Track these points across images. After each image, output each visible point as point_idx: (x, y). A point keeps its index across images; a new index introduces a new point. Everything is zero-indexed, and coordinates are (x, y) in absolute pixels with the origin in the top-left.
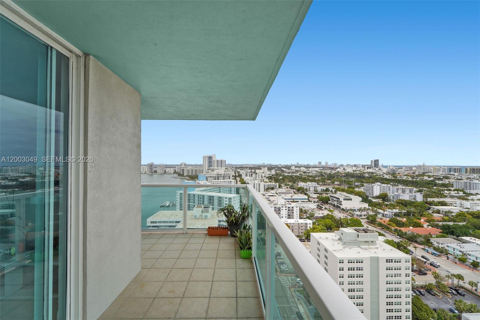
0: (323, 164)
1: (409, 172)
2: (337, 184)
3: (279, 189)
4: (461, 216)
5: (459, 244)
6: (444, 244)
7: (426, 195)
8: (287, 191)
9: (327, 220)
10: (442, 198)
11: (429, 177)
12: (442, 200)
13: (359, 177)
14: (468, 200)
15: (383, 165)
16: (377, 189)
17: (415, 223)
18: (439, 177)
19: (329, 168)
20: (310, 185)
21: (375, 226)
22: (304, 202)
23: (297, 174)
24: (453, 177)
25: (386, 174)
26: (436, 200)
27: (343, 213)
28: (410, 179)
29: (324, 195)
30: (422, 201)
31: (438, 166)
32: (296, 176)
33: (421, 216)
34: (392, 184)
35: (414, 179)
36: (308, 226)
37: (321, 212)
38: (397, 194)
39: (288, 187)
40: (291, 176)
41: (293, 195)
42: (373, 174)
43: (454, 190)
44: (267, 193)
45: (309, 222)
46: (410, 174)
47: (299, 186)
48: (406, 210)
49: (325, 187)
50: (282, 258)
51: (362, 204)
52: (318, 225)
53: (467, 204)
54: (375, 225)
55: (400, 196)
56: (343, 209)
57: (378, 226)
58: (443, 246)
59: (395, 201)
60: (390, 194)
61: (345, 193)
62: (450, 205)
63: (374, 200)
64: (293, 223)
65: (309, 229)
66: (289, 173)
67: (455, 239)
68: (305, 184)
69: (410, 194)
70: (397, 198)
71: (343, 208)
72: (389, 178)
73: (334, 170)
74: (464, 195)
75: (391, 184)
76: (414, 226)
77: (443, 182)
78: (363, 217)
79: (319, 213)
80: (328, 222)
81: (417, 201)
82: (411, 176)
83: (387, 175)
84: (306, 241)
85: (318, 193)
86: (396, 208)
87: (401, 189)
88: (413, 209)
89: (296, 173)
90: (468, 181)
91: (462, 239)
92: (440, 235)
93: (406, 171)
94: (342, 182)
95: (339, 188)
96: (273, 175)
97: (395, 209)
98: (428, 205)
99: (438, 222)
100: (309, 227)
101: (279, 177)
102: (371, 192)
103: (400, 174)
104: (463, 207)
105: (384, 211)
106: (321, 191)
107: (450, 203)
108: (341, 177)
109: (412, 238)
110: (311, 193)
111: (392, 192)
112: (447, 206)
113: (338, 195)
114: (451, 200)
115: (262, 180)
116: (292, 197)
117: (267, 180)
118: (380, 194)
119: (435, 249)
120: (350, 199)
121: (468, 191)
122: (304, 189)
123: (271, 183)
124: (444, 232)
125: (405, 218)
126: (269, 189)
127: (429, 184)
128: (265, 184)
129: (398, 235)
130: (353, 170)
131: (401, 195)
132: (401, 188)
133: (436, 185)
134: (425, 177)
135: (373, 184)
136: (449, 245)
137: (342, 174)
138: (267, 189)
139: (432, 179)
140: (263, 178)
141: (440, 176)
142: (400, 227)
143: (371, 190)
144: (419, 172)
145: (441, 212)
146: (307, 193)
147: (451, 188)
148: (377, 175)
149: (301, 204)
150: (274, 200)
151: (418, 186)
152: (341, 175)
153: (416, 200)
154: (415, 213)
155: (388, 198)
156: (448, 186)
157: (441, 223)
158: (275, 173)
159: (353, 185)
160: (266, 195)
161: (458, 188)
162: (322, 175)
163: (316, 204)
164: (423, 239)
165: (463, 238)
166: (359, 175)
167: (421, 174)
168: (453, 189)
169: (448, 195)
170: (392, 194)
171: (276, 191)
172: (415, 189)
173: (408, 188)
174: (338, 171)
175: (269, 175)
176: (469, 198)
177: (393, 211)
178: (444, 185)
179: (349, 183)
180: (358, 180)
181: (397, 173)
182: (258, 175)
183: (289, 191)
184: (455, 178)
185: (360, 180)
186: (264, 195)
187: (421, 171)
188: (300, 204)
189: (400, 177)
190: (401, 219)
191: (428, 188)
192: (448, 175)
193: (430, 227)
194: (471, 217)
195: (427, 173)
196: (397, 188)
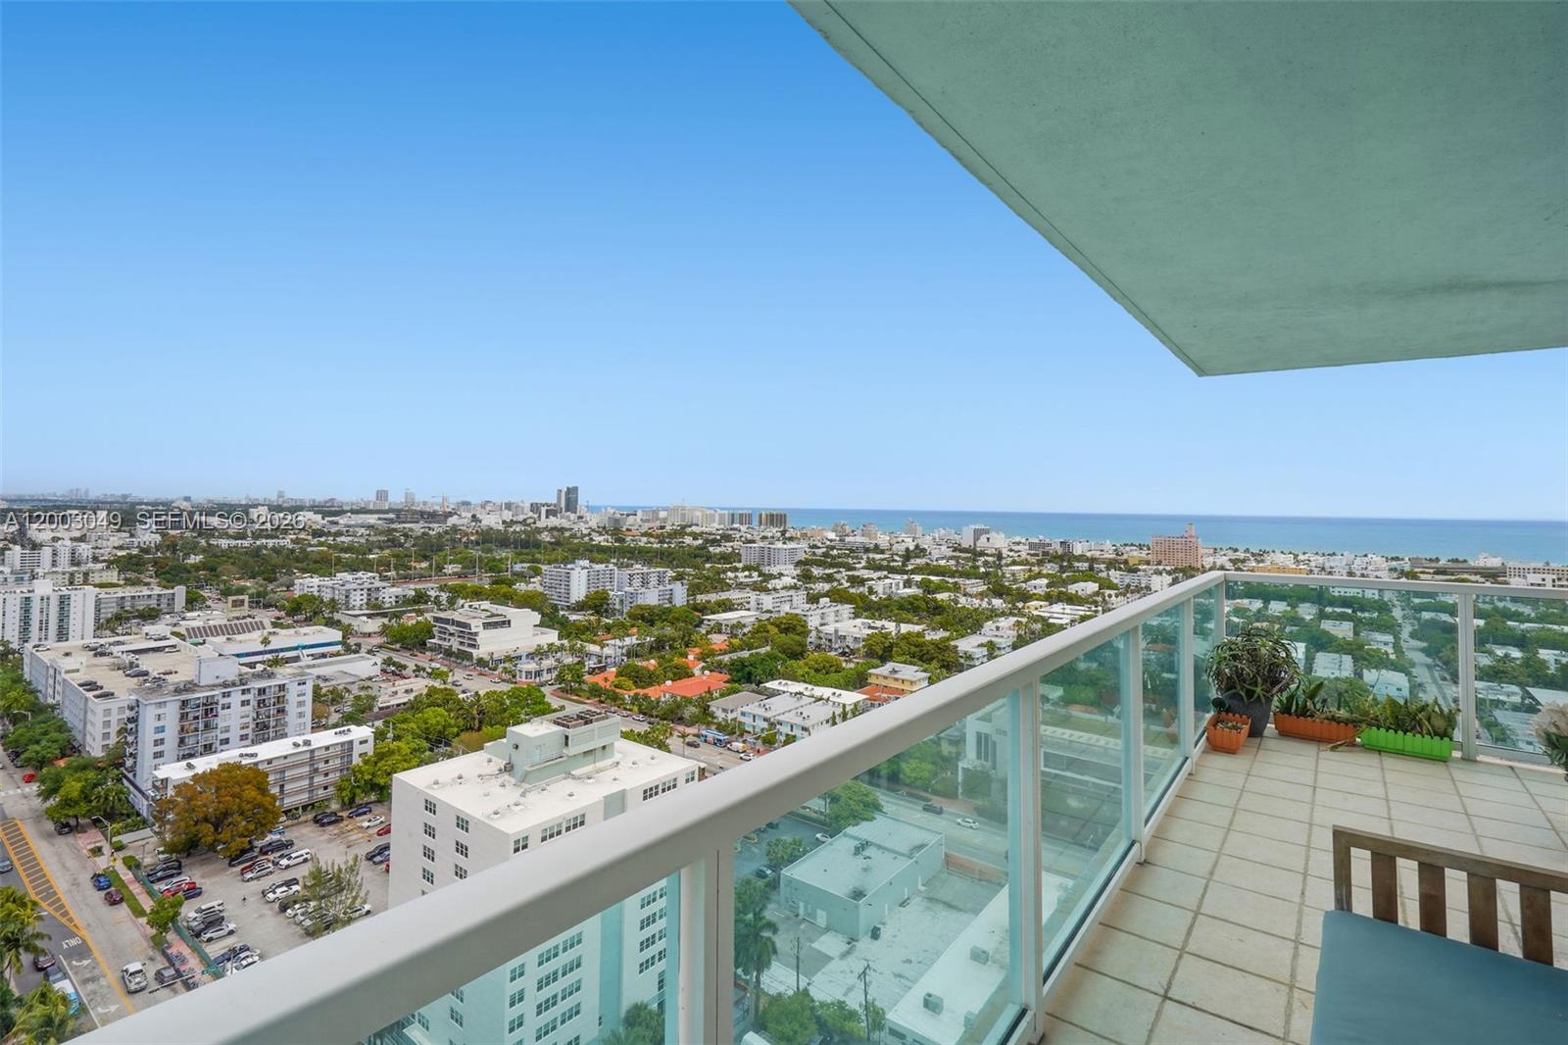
0: (396, 499)
1: (651, 525)
2: (455, 574)
3: (189, 615)
4: (760, 631)
5: (762, 703)
6: (737, 709)
7: (693, 586)
8: (238, 618)
9: (429, 712)
10: (723, 591)
11: (695, 536)
12: (724, 596)
13: (526, 544)
14: (767, 590)
15: (590, 504)
16: (579, 581)
17: (677, 669)
18: (713, 537)
19: (422, 513)
20: (352, 585)
21: (581, 699)
22: (324, 656)
23: (282, 542)
24: (738, 536)
25: (598, 532)
26: (713, 597)
27: (481, 674)
28: (655, 546)
29: (410, 620)
30: (686, 603)
31: (709, 508)
32: (276, 550)
33: (688, 645)
34: (615, 561)
35: (666, 545)
36: (357, 749)
37: (401, 685)
38: (631, 589)
39: (243, 601)
40: (256, 552)
41: (270, 633)
42: (563, 533)
43: (743, 570)
44: (117, 639)
45: (361, 732)
46: (655, 531)
47: (297, 593)
48: (653, 636)
49: (412, 586)
50: (231, 933)
51: (542, 633)
52: (397, 738)
53: (768, 601)
54: (580, 696)
55: (640, 596)
56: (481, 662)
57: (588, 698)
58: (734, 716)
59: (625, 611)
60: (614, 594)
61: (486, 605)
62: (739, 607)
63: (573, 617)
64: (285, 757)
65: (361, 764)
66: (241, 536)
67: (753, 691)
68: (327, 582)
69: (661, 588)
70: (631, 603)
71: (481, 656)
72: (606, 544)
73: (438, 522)
74: (760, 579)
75: (612, 561)
76: (674, 676)
77: (722, 549)
78: (546, 677)
79: (394, 689)
80: (435, 716)
81: (676, 605)
82: (657, 537)
83: (601, 534)
84: (345, 814)
85: (384, 615)
86: (629, 632)
87: (638, 574)
88: (669, 631)
89: (278, 538)
90: (765, 544)
91: (766, 689)
92: (727, 689)
93: (648, 521)
94: (469, 566)
95: (464, 587)
96: (145, 551)
97: (628, 636)
98: (699, 614)
99: (722, 655)
100: (360, 755)
101: (187, 555)
102: (563, 591)
103: (630, 530)
104: (762, 609)
105: (602, 648)
106: (397, 602)
107: (738, 601)
108: (466, 547)
109: (672, 711)
110: (355, 616)
111: (618, 586)
112: (731, 610)
113: (465, 611)
114: (740, 597)
115: (79, 578)
116: (266, 641)
117: (112, 576)
118: (587, 597)
119: (720, 728)
120: (504, 623)
121: (766, 570)
122: (322, 601)
123: (138, 588)
124: (735, 678)
125: (653, 658)
126: (128, 619)
127: (696, 556)
128: (103, 593)
129: (641, 712)
130: (504, 522)
131: (639, 591)
132: (638, 571)
133: (709, 558)
134: (686, 537)
135: (569, 566)
136: (745, 709)
137: (466, 534)
138: (115, 621)
139: (700, 542)
140: (83, 568)
141: (715, 535)
142: (643, 688)
143: (563, 586)
144: (673, 525)
145: (724, 627)
146: (337, 616)
147: (738, 565)
148: (574, 536)
149: (314, 666)
150: (167, 669)
151: (675, 563)
152: (464, 540)
153: (673, 604)
154: (674, 640)
155: (608, 604)
156: (732, 560)
157: (726, 658)
158: (158, 538)
159: (509, 573)
160: (115, 650)
161: (748, 563)
162: (393, 543)
163: (379, 659)
164: (695, 708)
165: (768, 685)
166: (523, 536)
167: (678, 529)
168: (741, 565)
169: (733, 584)
170: (619, 593)
171: (175, 625)
172: (670, 573)
173: (655, 570)
174: (454, 525)
175: (121, 548)
176: (770, 586)
177: (625, 643)
178: (725, 558)
179: (493, 567)
180: (521, 554)
181: (624, 529)
182: (46, 552)
183: (249, 620)
184: (743, 539)
185: (527, 554)
186: (103, 654)
187: (678, 522)
188: (309, 667)
189: (633, 541)
190: (644, 664)
191: (695, 567)
192: (731, 532)
193: (707, 672)
194: (776, 630)
195: (690, 526)
196: (629, 572)
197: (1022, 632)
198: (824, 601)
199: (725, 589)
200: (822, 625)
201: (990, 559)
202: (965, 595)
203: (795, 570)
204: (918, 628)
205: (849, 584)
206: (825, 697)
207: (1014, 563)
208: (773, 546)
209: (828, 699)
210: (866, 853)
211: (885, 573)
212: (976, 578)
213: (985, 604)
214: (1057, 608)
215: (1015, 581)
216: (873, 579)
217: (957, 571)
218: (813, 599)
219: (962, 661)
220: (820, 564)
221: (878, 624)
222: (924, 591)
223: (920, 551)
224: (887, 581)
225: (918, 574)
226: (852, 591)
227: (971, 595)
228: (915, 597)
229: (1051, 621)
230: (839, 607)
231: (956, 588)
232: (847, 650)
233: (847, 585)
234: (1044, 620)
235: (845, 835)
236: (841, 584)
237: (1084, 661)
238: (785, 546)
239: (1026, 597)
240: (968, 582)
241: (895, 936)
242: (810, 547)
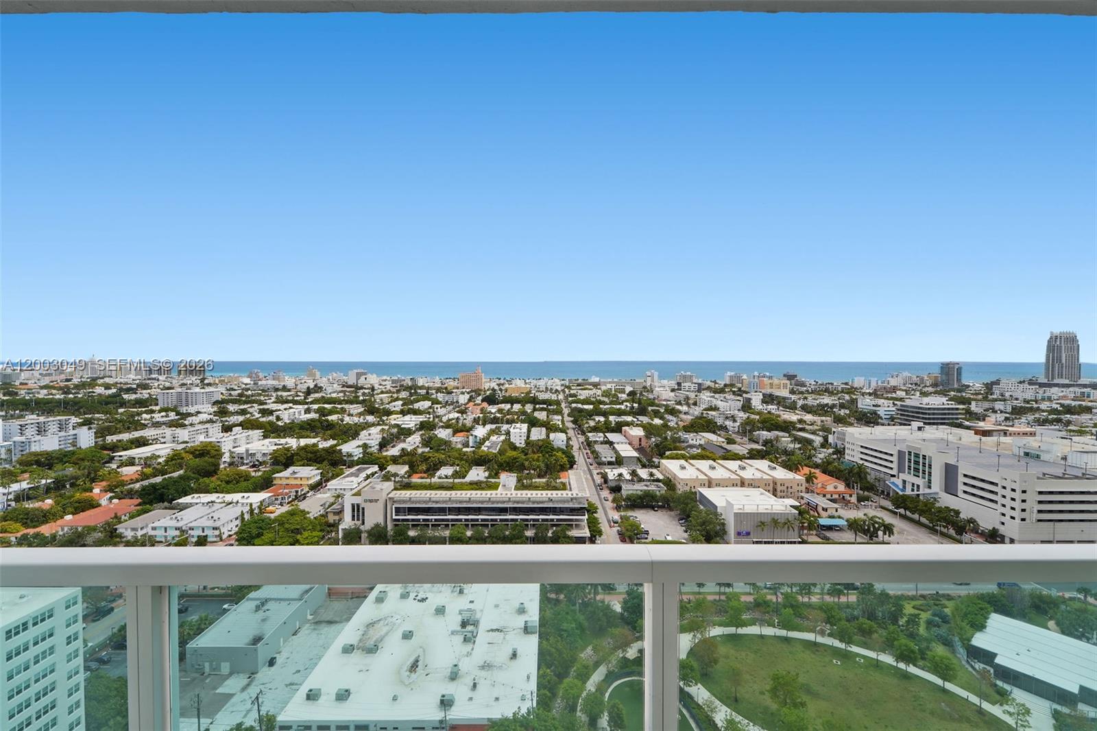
1: (54, 378)
4: (175, 459)
5: (174, 516)
6: (147, 526)
7: (102, 429)
10: (137, 430)
11: (107, 387)
12: (137, 434)
14: (183, 426)
17: (79, 503)
18: (129, 386)
24: (156, 384)
26: (125, 436)
28: (58, 396)
30: (93, 445)
33: (93, 480)
35: (71, 396)
38: (23, 439)
43: (160, 412)
46: (58, 383)
48: (52, 478)
53: (183, 434)
55: (33, 444)
58: (144, 532)
59: (14, 459)
62: (154, 442)
67: (166, 508)
69: (63, 434)
70: (22, 451)
74: (177, 417)
76: (75, 510)
77: (138, 396)
81: (80, 447)
82: (60, 388)
86: (18, 478)
87: (32, 424)
88: (70, 470)
90: (184, 390)
91: (179, 504)
92: (138, 511)
93: (48, 375)
97: (17, 482)
98: (108, 452)
99: (132, 483)
103: (26, 384)
104: (178, 441)
107: (153, 437)
111: (5, 437)
112: (147, 445)
114: (155, 433)
121: (184, 410)
124: (146, 501)
125: (48, 498)
127: (107, 403)
131: (33, 440)
132: (32, 421)
133: (123, 404)
134: (97, 387)
136: (156, 524)
139: (114, 391)
141: (131, 384)
142: (35, 527)
144: (81, 377)
145: (137, 461)
147: (154, 408)
151: (82, 410)
153: (78, 446)
154: (77, 478)
156: (148, 404)
157: (137, 486)
161: (166, 406)
164: (100, 534)
165: (180, 501)
167: (86, 381)
168: (157, 408)
169: (148, 423)
170: (6, 443)
172: (74, 420)
173: (55, 419)
176: (186, 422)
177: (11, 490)
178: (140, 403)
181: (17, 383)
184: (161, 386)
187: (87, 376)
189: (29, 393)
190: (37, 505)
191: (105, 413)
192: (148, 382)
193: (115, 501)
194: (191, 456)
195: (102, 378)
196: (21, 423)
197: (385, 435)
198: (237, 429)
199: (139, 428)
200: (234, 447)
201: (366, 391)
202: (349, 415)
203: (212, 408)
204: (314, 441)
205: (260, 415)
206: (235, 501)
207: (382, 392)
208: (191, 391)
209: (238, 502)
210: (266, 607)
211: (291, 405)
212: (357, 404)
213: (361, 420)
214: (407, 418)
215: (382, 404)
216: (280, 410)
217: (344, 400)
218: (227, 429)
219: (345, 458)
220: (234, 402)
221: (283, 441)
222: (320, 415)
223: (318, 389)
224: (291, 410)
225: (316, 404)
226: (263, 419)
227: (353, 415)
228: (313, 420)
229: (403, 426)
230: (250, 432)
231: (343, 411)
232: (257, 463)
233: (258, 415)
234: (398, 426)
235: (247, 600)
236: (254, 416)
237: (422, 447)
238: (203, 391)
239: (388, 413)
240: (351, 406)
241: (288, 658)
242: (227, 390)
